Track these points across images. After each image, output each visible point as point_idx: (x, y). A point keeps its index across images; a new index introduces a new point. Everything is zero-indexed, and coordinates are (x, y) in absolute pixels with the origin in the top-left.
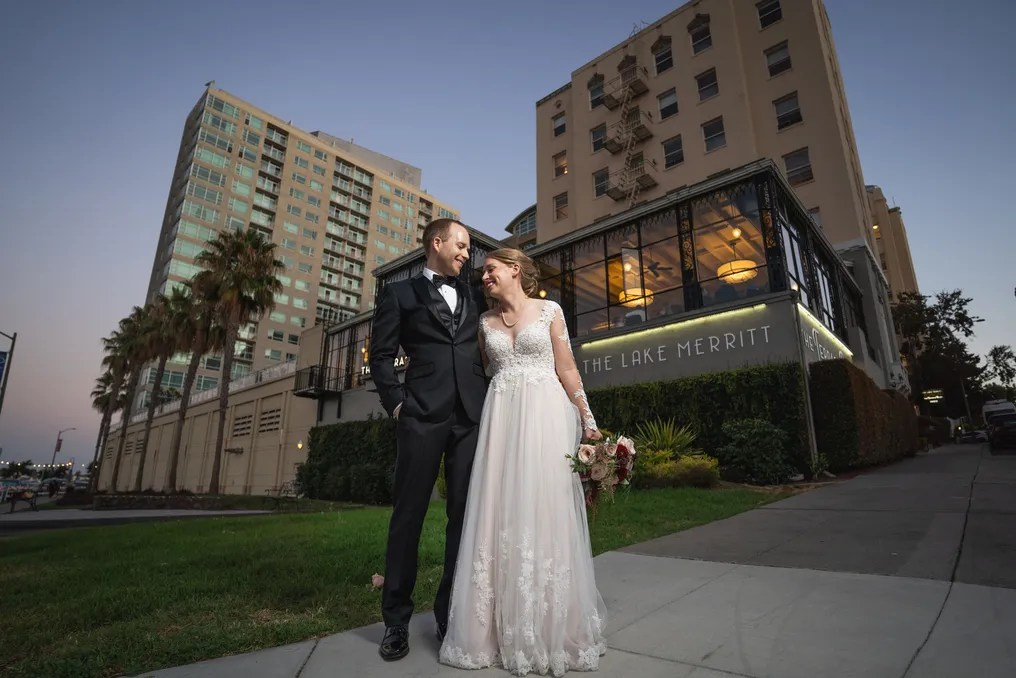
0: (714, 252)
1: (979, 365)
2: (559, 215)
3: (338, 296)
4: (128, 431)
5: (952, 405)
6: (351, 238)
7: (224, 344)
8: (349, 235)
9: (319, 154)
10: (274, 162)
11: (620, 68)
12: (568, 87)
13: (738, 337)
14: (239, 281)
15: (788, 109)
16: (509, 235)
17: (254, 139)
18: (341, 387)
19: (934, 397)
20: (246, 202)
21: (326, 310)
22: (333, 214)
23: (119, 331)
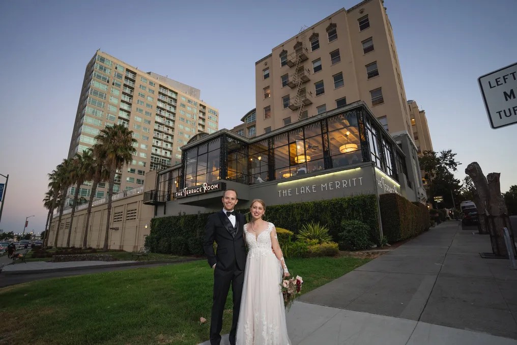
0: (338, 139)
1: (460, 184)
2: (267, 116)
3: (161, 151)
4: (62, 218)
5: (447, 203)
6: (167, 124)
7: (109, 178)
8: (166, 122)
9: (151, 83)
10: (129, 87)
11: (295, 47)
12: (270, 55)
13: (348, 182)
14: (116, 149)
15: (372, 70)
16: (243, 123)
17: (119, 76)
18: (166, 200)
19: (439, 199)
20: (116, 107)
21: (155, 158)
22: (159, 112)
23: (56, 170)
